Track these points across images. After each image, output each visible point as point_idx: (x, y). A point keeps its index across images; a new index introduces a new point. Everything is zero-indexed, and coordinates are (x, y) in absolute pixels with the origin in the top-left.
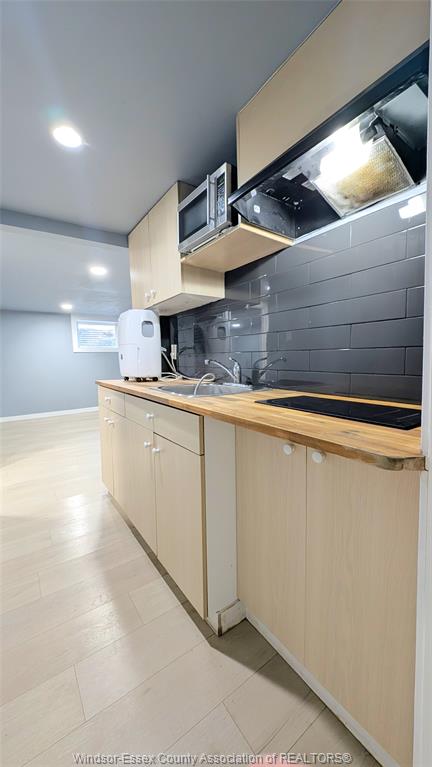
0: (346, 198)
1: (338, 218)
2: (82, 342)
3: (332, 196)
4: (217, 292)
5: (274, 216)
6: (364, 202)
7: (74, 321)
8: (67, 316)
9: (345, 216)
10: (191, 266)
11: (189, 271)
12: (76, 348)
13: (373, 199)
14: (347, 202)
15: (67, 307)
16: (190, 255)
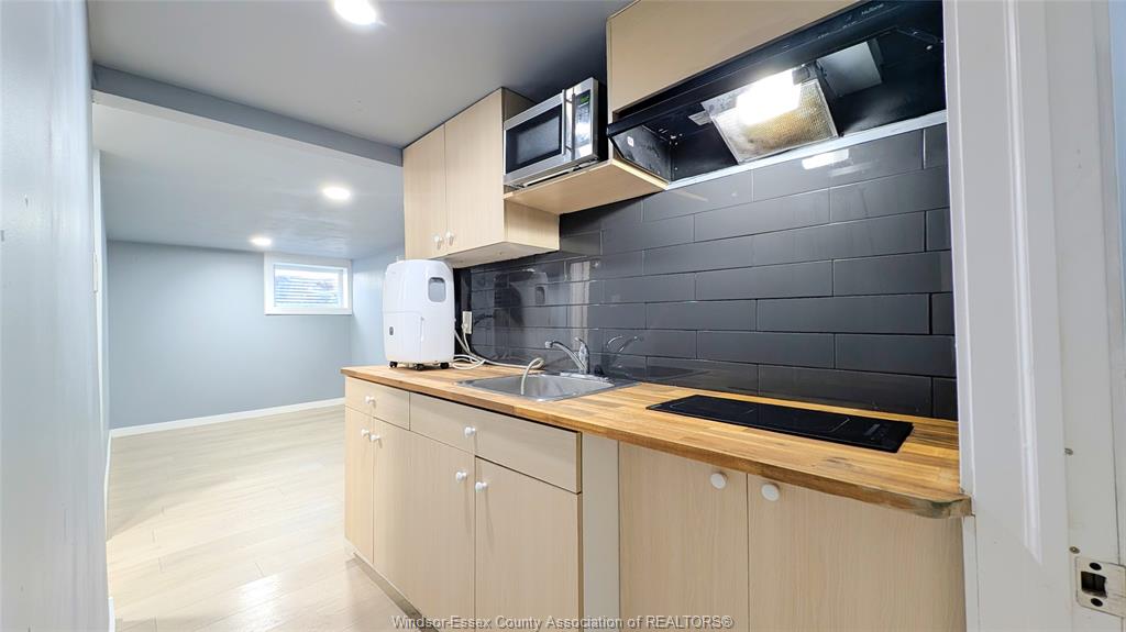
0: (752, 141)
1: (733, 162)
2: (280, 297)
3: (735, 138)
4: (550, 241)
5: (648, 151)
6: (772, 148)
7: (268, 263)
8: (257, 256)
9: (743, 162)
10: (519, 204)
11: (516, 211)
12: (270, 308)
13: (785, 146)
14: (750, 147)
15: (261, 242)
16: (521, 191)
